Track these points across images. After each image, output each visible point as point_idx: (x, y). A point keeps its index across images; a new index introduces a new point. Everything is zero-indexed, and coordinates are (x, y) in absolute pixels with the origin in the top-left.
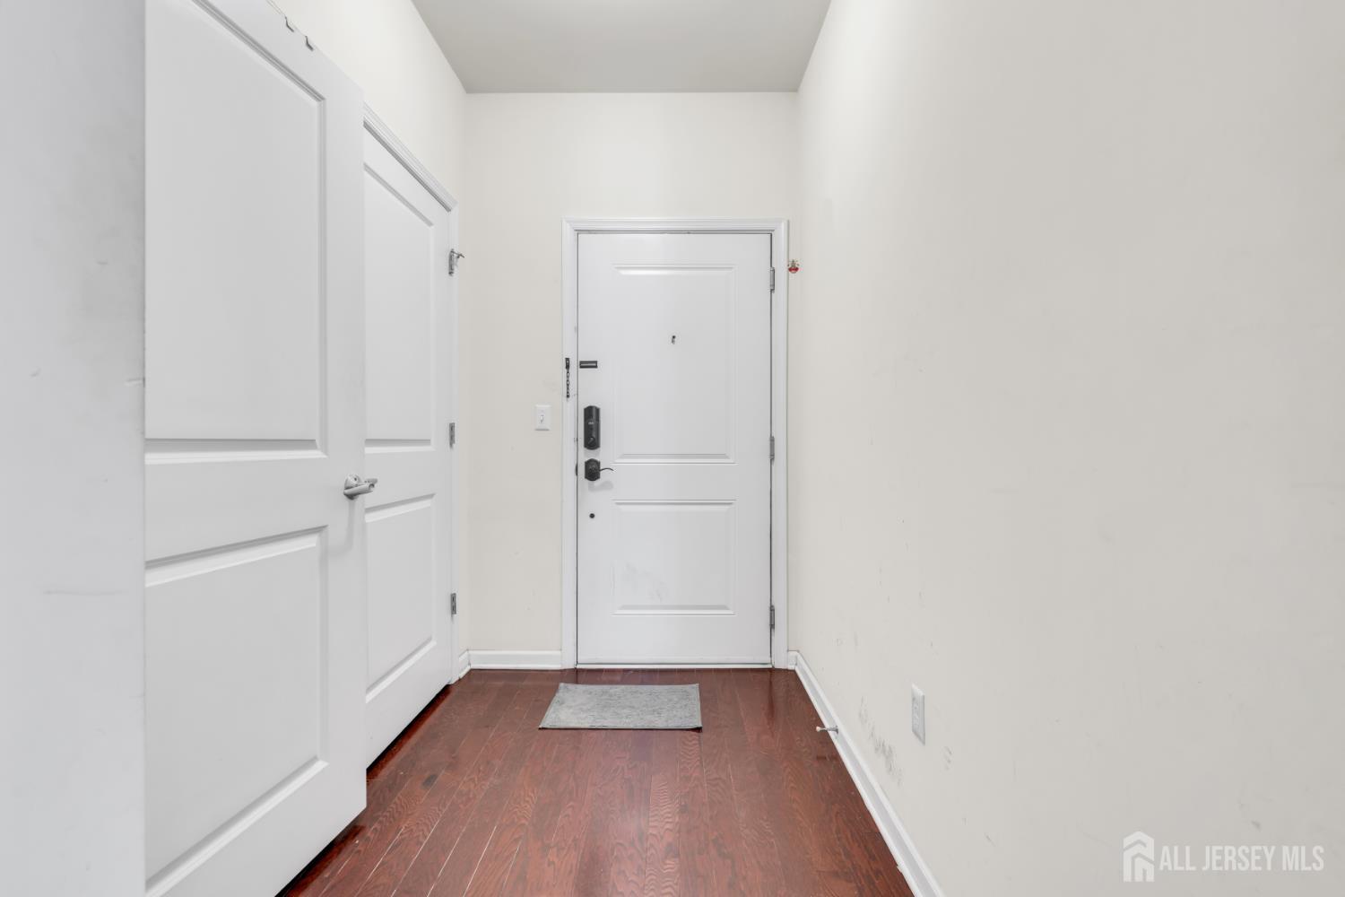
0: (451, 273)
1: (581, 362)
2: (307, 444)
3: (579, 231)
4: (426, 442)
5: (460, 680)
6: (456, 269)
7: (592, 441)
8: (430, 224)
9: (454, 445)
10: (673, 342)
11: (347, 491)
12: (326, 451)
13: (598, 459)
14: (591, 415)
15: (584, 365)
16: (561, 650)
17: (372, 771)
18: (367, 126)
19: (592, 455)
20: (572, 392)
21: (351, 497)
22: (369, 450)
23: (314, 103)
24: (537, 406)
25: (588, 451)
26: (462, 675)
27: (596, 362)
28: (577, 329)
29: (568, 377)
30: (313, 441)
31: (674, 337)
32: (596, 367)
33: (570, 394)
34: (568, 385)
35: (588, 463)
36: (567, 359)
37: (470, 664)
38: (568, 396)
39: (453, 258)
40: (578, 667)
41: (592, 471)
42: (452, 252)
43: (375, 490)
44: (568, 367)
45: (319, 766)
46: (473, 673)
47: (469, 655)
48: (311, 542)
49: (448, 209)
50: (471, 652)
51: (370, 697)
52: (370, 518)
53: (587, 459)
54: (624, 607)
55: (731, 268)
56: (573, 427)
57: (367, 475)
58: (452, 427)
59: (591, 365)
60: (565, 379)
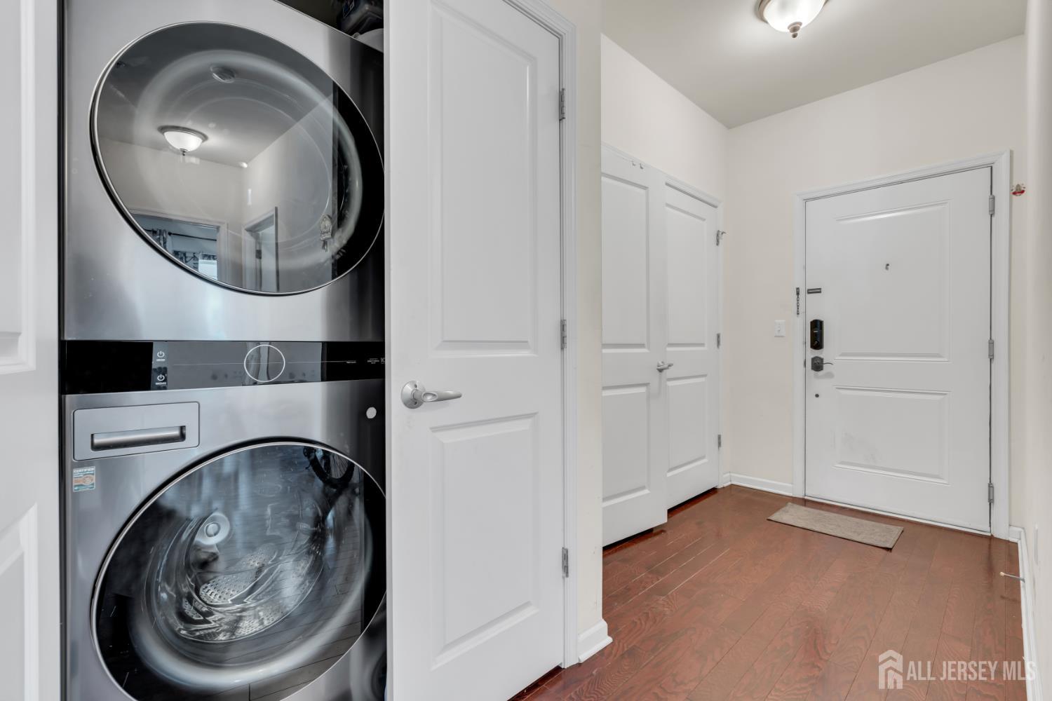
0: (717, 244)
1: (808, 290)
2: (642, 346)
3: (806, 200)
4: (702, 345)
5: (724, 488)
6: (720, 241)
7: (817, 342)
8: (704, 220)
9: (720, 347)
10: (887, 268)
11: (659, 368)
12: (649, 349)
13: (822, 356)
14: (817, 326)
15: (810, 292)
16: (792, 484)
17: (671, 511)
18: (667, 184)
19: (817, 353)
20: (801, 310)
21: (661, 371)
22: (669, 349)
23: (642, 191)
24: (777, 321)
25: (814, 350)
26: (726, 485)
27: (820, 289)
28: (805, 268)
29: (798, 301)
30: (644, 345)
31: (888, 265)
32: (820, 292)
33: (800, 312)
34: (798, 306)
35: (813, 359)
36: (798, 289)
37: (731, 481)
38: (798, 314)
39: (718, 235)
40: (806, 498)
41: (817, 365)
42: (719, 231)
43: (671, 368)
44: (798, 294)
45: (646, 491)
46: (732, 485)
47: (731, 476)
48: (643, 390)
49: (716, 207)
50: (732, 474)
51: (669, 474)
52: (670, 384)
53: (813, 356)
54: (842, 463)
55: (946, 203)
56: (802, 334)
57: (667, 362)
58: (718, 336)
59: (818, 291)
60: (796, 302)
